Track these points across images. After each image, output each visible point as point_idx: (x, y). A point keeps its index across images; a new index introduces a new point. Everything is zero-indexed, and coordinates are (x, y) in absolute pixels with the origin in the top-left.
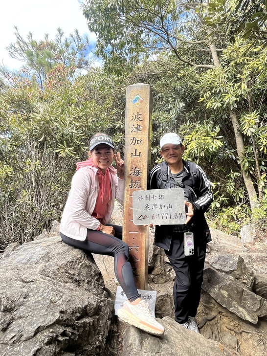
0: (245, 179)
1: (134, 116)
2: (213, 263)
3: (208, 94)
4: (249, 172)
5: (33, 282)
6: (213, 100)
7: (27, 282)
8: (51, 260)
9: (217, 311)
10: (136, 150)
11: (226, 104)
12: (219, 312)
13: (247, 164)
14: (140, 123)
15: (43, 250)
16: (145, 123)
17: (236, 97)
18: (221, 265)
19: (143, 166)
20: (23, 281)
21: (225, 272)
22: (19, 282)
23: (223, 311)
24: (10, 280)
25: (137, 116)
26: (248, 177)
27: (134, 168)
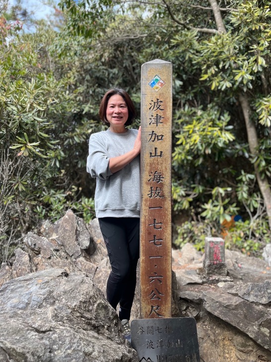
0: (260, 183)
1: (153, 103)
2: (245, 294)
3: (213, 70)
4: (266, 174)
5: (50, 330)
6: (220, 79)
7: (44, 332)
8: (57, 302)
9: (257, 355)
10: (156, 148)
11: (237, 84)
12: (259, 357)
13: (263, 163)
14: (160, 113)
15: (41, 288)
16: (167, 113)
17: (251, 74)
18: (256, 296)
19: (166, 169)
20: (37, 331)
21: (263, 305)
22: (33, 333)
23: (263, 355)
24: (19, 331)
25: (156, 104)
26: (263, 181)
27: (153, 172)
